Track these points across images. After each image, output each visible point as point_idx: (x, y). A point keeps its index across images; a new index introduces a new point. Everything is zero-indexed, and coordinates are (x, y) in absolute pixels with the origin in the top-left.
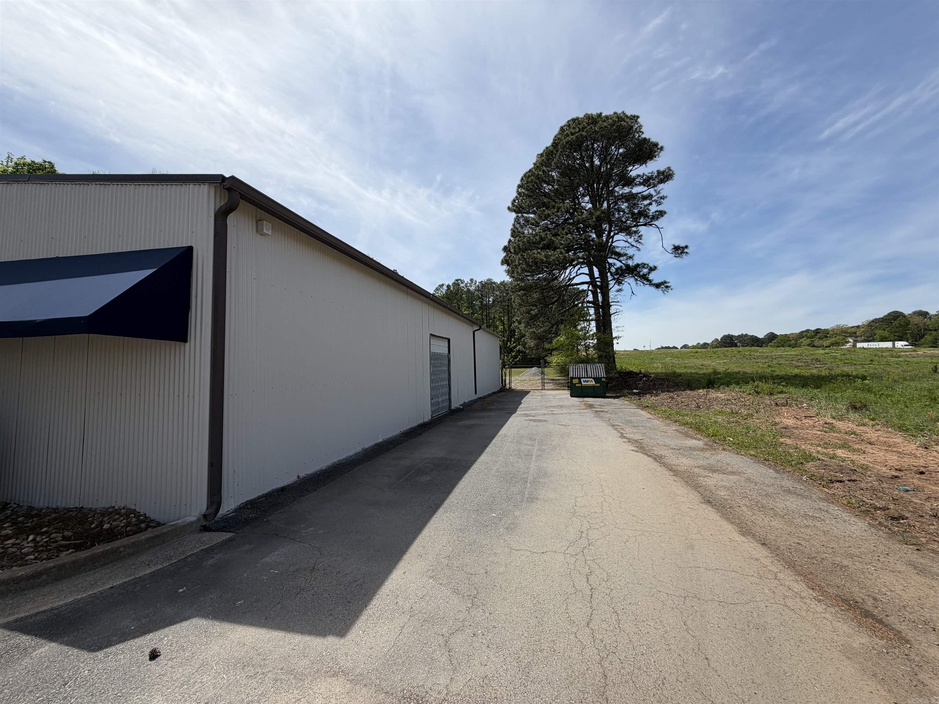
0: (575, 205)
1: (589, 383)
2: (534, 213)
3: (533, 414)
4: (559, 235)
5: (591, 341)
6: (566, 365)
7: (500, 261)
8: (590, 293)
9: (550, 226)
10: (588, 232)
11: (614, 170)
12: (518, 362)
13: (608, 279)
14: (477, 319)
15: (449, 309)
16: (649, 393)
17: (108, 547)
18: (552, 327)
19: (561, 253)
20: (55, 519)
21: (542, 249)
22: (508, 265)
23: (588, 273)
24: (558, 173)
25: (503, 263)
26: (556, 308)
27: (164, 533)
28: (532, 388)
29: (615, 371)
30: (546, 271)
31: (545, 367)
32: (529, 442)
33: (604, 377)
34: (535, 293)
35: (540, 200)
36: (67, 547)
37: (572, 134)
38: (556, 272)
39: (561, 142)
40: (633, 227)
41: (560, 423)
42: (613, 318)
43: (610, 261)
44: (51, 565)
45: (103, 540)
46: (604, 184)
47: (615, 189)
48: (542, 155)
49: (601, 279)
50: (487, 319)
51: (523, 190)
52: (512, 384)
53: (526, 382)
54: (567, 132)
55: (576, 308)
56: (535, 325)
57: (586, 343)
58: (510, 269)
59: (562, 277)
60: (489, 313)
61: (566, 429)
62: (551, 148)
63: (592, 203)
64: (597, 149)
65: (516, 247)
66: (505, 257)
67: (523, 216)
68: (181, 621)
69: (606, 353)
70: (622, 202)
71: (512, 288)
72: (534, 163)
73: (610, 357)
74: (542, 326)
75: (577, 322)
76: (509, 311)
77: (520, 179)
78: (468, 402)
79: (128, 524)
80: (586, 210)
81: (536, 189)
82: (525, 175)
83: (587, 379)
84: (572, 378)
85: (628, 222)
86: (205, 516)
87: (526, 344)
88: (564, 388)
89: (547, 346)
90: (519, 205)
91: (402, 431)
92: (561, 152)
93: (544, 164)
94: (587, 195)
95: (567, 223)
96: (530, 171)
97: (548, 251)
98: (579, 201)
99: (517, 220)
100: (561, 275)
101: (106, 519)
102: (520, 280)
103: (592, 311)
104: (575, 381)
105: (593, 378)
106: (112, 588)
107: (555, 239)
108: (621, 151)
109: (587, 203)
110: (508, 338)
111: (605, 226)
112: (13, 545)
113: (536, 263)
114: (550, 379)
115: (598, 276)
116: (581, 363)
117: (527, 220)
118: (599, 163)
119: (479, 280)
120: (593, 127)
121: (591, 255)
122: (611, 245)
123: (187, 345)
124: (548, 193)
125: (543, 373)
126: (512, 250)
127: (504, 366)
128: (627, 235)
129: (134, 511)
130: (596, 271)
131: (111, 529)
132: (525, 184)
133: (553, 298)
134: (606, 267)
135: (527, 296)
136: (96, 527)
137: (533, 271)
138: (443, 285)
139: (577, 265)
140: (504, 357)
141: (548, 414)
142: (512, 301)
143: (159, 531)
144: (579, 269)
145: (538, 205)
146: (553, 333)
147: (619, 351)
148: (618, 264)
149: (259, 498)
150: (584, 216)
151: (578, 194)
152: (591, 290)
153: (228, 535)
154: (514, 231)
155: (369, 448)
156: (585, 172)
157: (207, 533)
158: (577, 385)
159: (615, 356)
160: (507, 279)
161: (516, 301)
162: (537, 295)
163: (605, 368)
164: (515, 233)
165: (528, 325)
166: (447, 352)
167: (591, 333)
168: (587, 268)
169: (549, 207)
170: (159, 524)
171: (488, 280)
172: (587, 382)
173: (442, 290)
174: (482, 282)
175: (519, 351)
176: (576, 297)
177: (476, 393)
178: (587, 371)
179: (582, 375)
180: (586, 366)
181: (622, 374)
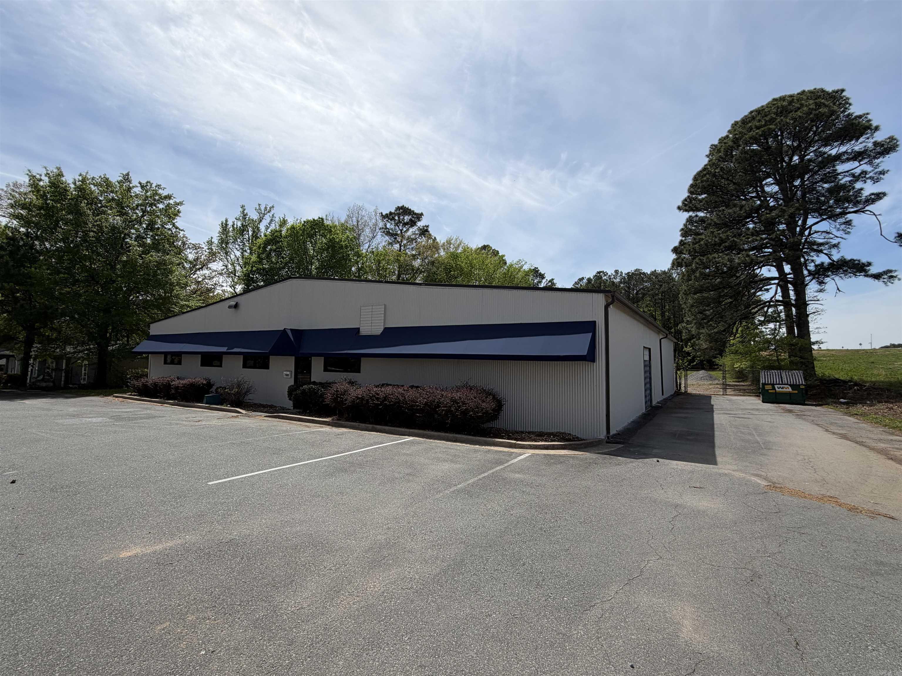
1: (784, 390)
3: (733, 413)
6: (756, 371)
13: (803, 275)
16: (860, 403)
28: (712, 393)
29: (815, 378)
33: (802, 384)
42: (810, 319)
49: (793, 275)
66: (676, 259)
67: (696, 216)
69: (804, 358)
73: (809, 363)
78: (660, 402)
83: (782, 386)
84: (764, 384)
88: (749, 394)
90: (692, 204)
97: (731, 254)
99: (689, 219)
104: (767, 387)
105: (790, 385)
115: (790, 272)
116: (774, 369)
117: (703, 221)
119: (625, 272)
122: (807, 237)
123: (595, 364)
127: (678, 369)
129: (570, 434)
130: (787, 268)
132: (699, 183)
134: (801, 263)
140: (679, 360)
141: (748, 414)
153: (622, 445)
154: (685, 231)
158: (770, 391)
163: (803, 374)
166: (649, 360)
168: (775, 265)
172: (783, 388)
177: (663, 395)
178: (781, 377)
179: (776, 382)
180: (781, 373)
181: (825, 382)
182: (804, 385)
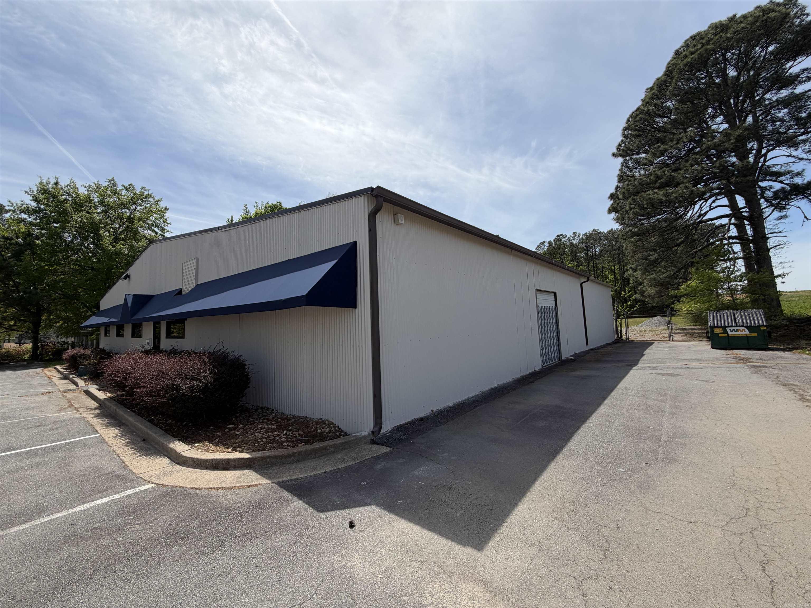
0: (702, 131)
1: (740, 333)
2: (646, 152)
3: (660, 368)
4: (680, 169)
5: (739, 283)
6: (702, 313)
7: (607, 209)
8: (732, 227)
9: (668, 162)
10: (724, 157)
11: (760, 75)
12: (636, 312)
13: (761, 206)
14: (582, 270)
15: (553, 264)
17: (321, 445)
18: (679, 271)
19: (686, 188)
20: (294, 422)
21: (659, 188)
22: (616, 213)
23: (728, 204)
24: (675, 102)
25: (610, 211)
26: (683, 250)
27: (350, 441)
28: (656, 339)
29: (782, 318)
30: (666, 211)
31: (672, 316)
32: (659, 398)
33: (763, 325)
34: (653, 236)
35: (653, 136)
36: (301, 441)
37: (692, 53)
38: (680, 210)
39: (678, 67)
40: (800, 135)
41: (699, 379)
42: (772, 253)
43: (762, 184)
44: (295, 451)
45: (318, 440)
46: (745, 97)
47: (765, 96)
48: (652, 88)
49: (749, 209)
50: (594, 270)
51: (630, 132)
52: (630, 335)
53: (647, 333)
54: (684, 53)
55: (711, 247)
56: (655, 271)
57: (731, 286)
58: (619, 216)
59: (689, 214)
60: (596, 263)
61: (709, 385)
62: (663, 78)
63: (727, 123)
64: (732, 58)
65: (626, 192)
66: (612, 204)
67: (631, 158)
68: (365, 505)
69: (765, 295)
70: (779, 109)
71: (623, 235)
72: (642, 100)
73: (772, 300)
74: (665, 271)
75: (714, 263)
76: (620, 259)
77: (625, 120)
78: (579, 353)
79: (330, 432)
80: (719, 133)
81: (647, 126)
82: (631, 116)
83: (735, 328)
84: (713, 328)
85: (791, 131)
86: (373, 432)
87: (645, 292)
88: (701, 339)
89: (672, 293)
90: (626, 148)
91: (514, 378)
92: (677, 78)
93: (655, 97)
94: (720, 115)
95: (692, 153)
96: (638, 109)
97: (668, 188)
98: (707, 125)
99: (624, 164)
100: (688, 212)
101: (318, 426)
102: (632, 225)
103: (737, 248)
104: (716, 331)
105: (747, 327)
106: (325, 472)
107: (676, 175)
108: (771, 48)
109: (720, 124)
110: (621, 288)
111: (751, 144)
112: (278, 435)
113: (653, 205)
114: (679, 329)
115: (745, 205)
116: (725, 310)
117: (637, 162)
118: (735, 74)
119: (582, 233)
120: (723, 35)
121: (731, 183)
122: (763, 165)
123: (357, 310)
124: (662, 127)
125: (669, 322)
126: (621, 197)
127: (618, 316)
128: (789, 147)
129: (332, 423)
130: (741, 201)
131: (321, 433)
132: (632, 124)
133: (678, 239)
134: (757, 193)
135: (643, 242)
136: (314, 431)
137: (648, 214)
138: (544, 242)
139: (710, 197)
140: (618, 307)
141: (681, 368)
142: (624, 248)
143: (347, 438)
144: (714, 202)
145: (650, 142)
146: (681, 278)
147: (787, 292)
148: (777, 186)
149: (406, 424)
150: (716, 140)
151: (705, 117)
152: (733, 224)
153: (389, 449)
154: (622, 176)
155: (487, 391)
156: (715, 89)
157: (375, 445)
158: (720, 335)
159: (781, 298)
160: (616, 226)
161: (629, 248)
162: (655, 239)
163: (765, 314)
164: (621, 178)
165: (645, 271)
166: (554, 305)
167: (738, 273)
168: (726, 198)
169: (666, 141)
170: (346, 434)
171: (593, 231)
172: (737, 331)
173: (543, 247)
174: (586, 233)
175: (636, 300)
176: (711, 234)
177: (587, 344)
178: (735, 319)
179: (728, 324)
180: (734, 313)
181: (796, 321)
182: (765, 326)
